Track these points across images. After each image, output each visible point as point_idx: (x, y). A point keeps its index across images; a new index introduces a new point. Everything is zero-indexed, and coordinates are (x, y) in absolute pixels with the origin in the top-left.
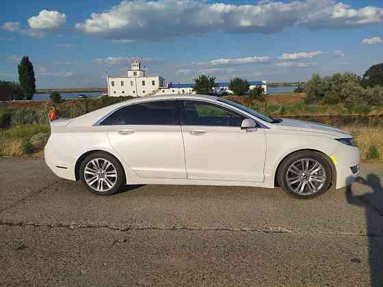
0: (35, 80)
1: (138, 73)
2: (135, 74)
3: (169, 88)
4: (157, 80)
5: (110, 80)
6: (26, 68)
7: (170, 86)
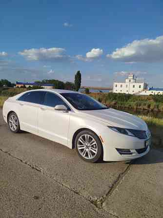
0: (80, 82)
1: (132, 80)
2: (130, 81)
3: (149, 90)
4: (142, 85)
5: (115, 84)
6: (78, 76)
7: (150, 89)
